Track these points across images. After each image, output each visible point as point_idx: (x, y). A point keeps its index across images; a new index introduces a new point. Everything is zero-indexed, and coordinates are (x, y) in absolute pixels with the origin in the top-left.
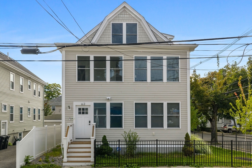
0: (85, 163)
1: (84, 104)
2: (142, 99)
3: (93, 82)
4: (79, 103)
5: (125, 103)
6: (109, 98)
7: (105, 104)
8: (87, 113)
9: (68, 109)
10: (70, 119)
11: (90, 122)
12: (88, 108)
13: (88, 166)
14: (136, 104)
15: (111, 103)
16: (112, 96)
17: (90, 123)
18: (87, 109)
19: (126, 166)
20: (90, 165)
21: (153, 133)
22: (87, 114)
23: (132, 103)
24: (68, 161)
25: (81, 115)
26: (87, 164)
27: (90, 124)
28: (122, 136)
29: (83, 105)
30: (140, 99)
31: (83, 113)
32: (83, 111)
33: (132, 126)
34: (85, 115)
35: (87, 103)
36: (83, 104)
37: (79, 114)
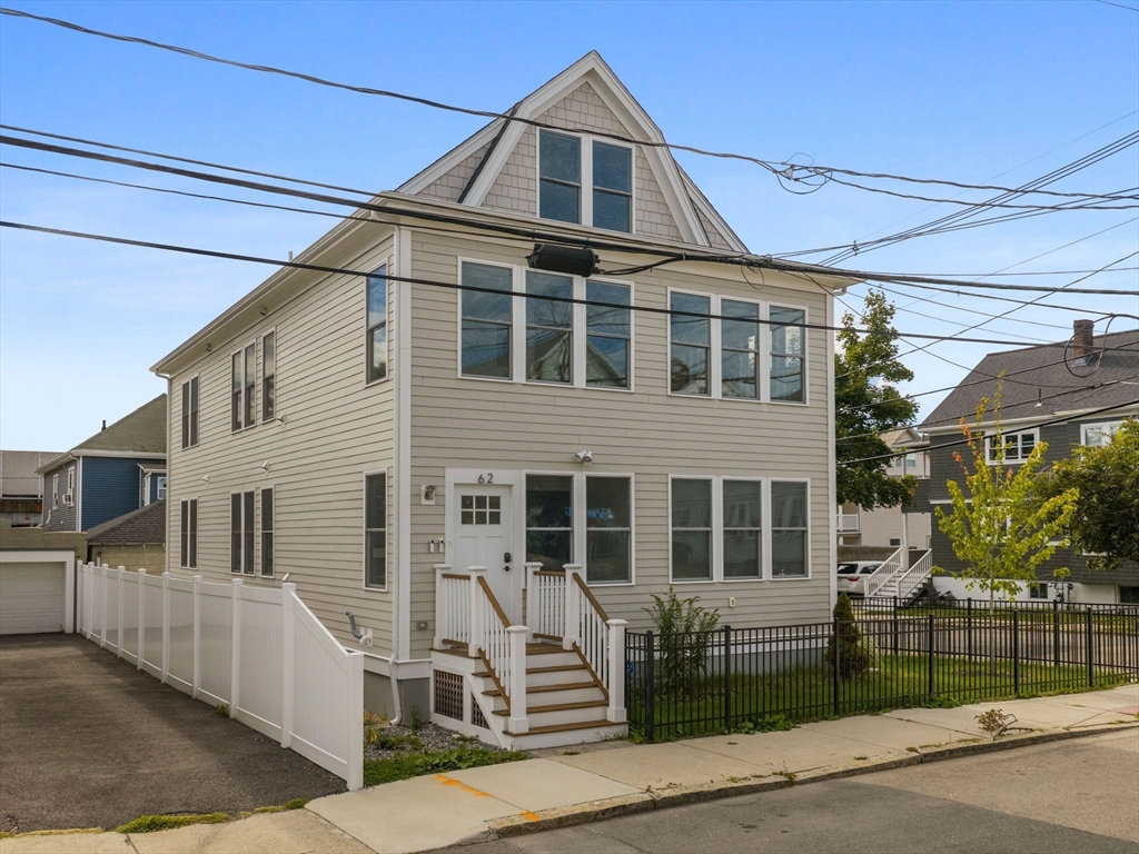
0: (596, 730)
1: (489, 477)
2: (696, 463)
3: (524, 385)
4: (469, 475)
5: (642, 478)
6: (589, 455)
7: (568, 480)
8: (495, 519)
9: (424, 501)
10: (432, 545)
11: (508, 558)
12: (499, 498)
13: (606, 740)
14: (673, 480)
15: (588, 478)
16: (598, 450)
17: (507, 564)
18: (495, 502)
19: (751, 725)
20: (612, 737)
21: (731, 599)
22: (498, 522)
23: (663, 479)
24: (530, 729)
25: (474, 528)
26: (603, 735)
27: (507, 569)
28: (646, 615)
29: (486, 482)
30: (689, 463)
31: (481, 519)
32: (479, 510)
33: (663, 572)
34: (488, 528)
35: (502, 476)
36: (487, 479)
37: (463, 523)
